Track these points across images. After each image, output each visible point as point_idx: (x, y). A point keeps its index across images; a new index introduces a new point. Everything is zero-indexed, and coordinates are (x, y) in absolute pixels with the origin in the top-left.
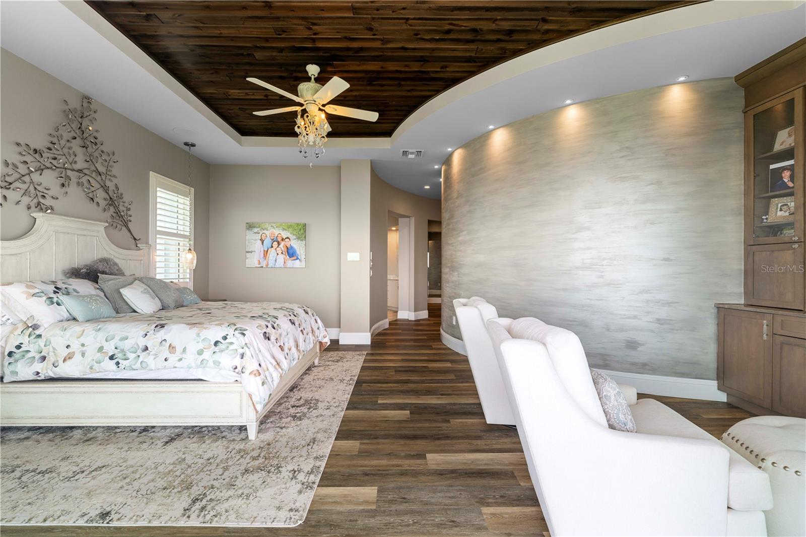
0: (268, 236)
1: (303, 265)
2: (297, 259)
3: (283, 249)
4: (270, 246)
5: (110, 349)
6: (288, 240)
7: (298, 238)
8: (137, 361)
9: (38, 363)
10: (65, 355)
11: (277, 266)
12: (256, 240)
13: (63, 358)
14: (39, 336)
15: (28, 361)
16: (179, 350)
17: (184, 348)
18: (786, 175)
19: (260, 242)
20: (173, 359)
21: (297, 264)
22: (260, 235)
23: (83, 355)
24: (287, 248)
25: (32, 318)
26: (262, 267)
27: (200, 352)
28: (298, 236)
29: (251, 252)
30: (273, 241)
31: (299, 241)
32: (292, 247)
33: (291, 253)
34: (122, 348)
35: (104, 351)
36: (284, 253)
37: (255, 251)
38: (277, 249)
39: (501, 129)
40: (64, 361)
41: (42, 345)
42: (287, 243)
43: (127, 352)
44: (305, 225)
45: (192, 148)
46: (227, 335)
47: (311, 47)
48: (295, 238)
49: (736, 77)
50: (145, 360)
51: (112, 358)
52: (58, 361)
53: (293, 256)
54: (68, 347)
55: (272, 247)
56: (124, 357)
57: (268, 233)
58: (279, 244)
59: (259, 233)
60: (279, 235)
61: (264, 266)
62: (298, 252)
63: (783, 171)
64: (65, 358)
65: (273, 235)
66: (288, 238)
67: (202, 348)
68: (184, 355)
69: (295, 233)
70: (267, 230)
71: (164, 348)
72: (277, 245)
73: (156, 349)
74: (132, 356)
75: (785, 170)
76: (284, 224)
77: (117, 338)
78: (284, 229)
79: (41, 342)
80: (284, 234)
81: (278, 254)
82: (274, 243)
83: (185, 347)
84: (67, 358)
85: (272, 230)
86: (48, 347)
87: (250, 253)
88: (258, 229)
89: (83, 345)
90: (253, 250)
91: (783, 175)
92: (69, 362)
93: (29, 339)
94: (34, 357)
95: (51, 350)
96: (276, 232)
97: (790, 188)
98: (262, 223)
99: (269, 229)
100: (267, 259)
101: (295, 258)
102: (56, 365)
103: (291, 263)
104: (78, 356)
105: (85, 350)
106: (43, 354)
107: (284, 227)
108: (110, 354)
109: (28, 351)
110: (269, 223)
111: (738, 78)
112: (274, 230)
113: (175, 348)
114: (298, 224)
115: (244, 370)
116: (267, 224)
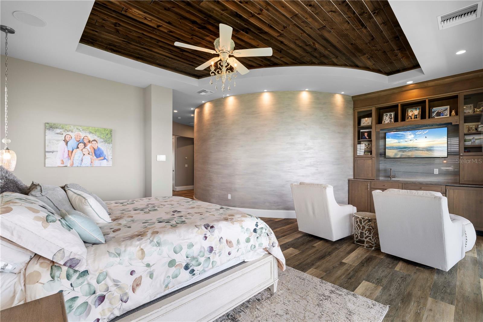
0: (73, 138)
1: (110, 164)
2: (105, 159)
3: (89, 150)
4: (76, 147)
5: (181, 259)
6: (95, 142)
7: (105, 141)
8: (210, 263)
9: (96, 307)
10: (131, 283)
11: (83, 164)
12: (58, 141)
13: (131, 287)
14: (86, 273)
15: (80, 310)
16: (234, 242)
17: (237, 241)
18: (366, 134)
19: (64, 143)
20: (233, 251)
21: (104, 163)
22: (64, 136)
23: (151, 276)
24: (94, 149)
25: (61, 252)
26: (66, 166)
27: (248, 240)
28: (105, 139)
29: (53, 152)
30: (79, 142)
31: (106, 144)
32: (99, 149)
33: (98, 154)
34: (192, 255)
35: (177, 264)
36: (91, 153)
37: (57, 151)
38: (84, 150)
39: (268, 93)
40: (134, 290)
41: (94, 282)
42: (94, 145)
43: (199, 257)
44: (111, 131)
45: (9, 34)
46: (257, 223)
47: (244, 18)
48: (102, 141)
49: (352, 96)
50: (214, 260)
51: (186, 267)
52: (126, 294)
53: (100, 157)
54: (132, 273)
55: (78, 148)
56: (197, 263)
57: (73, 135)
58: (85, 145)
59: (62, 134)
60: (86, 138)
61: (69, 165)
62: (105, 153)
63: (365, 133)
64: (133, 286)
65: (79, 137)
66: (94, 140)
67: (248, 237)
68: (239, 245)
69: (102, 136)
70: (72, 132)
71: (223, 244)
72: (84, 147)
73: (218, 247)
74: (202, 260)
75: (366, 132)
76: (91, 128)
77: (185, 247)
78: (90, 133)
79: (91, 279)
80: (91, 137)
81: (84, 155)
82: (80, 144)
83: (238, 239)
84: (135, 286)
85: (77, 133)
86: (103, 282)
87: (51, 153)
88: (61, 130)
89: (148, 265)
90: (55, 150)
91: (365, 134)
92: (139, 290)
93: (69, 282)
94: (86, 303)
95: (110, 284)
96: (82, 135)
97: (367, 139)
98: (66, 125)
99: (74, 131)
100: (72, 158)
101: (103, 158)
102: (125, 299)
103: (97, 162)
104: (146, 280)
105: (154, 270)
106: (99, 293)
107: (91, 131)
108: (184, 265)
109: (74, 299)
110: (74, 126)
111: (353, 97)
112: (80, 133)
113: (231, 242)
114: (105, 130)
115: (274, 245)
116: (72, 126)
